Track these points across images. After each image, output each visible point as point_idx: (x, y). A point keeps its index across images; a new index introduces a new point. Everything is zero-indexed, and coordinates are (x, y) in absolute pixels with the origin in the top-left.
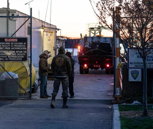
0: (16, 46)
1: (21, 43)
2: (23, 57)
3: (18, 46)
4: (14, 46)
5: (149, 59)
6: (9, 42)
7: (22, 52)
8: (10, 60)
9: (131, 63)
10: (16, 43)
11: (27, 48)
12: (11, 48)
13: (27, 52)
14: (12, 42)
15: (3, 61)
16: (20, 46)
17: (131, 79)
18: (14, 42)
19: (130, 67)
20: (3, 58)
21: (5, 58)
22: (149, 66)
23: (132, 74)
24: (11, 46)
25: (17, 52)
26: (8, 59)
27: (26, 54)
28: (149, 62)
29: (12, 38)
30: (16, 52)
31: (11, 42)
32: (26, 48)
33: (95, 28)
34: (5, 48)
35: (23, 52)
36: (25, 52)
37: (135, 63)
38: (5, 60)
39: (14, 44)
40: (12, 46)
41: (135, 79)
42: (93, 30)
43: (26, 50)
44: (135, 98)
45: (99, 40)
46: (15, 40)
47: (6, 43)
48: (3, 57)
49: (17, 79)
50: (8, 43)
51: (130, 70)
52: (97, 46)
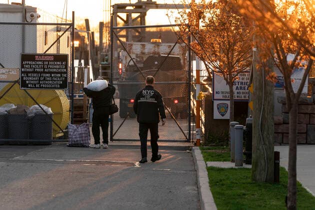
0: (51, 66)
1: (58, 63)
2: (61, 82)
3: (55, 67)
4: (49, 66)
5: (243, 86)
6: (41, 61)
7: (59, 75)
8: (42, 87)
9: (217, 93)
10: (52, 63)
11: (67, 70)
12: (44, 69)
13: (67, 75)
14: (46, 61)
15: (33, 88)
16: (58, 67)
17: (217, 115)
18: (48, 61)
19: (215, 98)
20: (33, 84)
21: (35, 85)
22: (243, 97)
23: (218, 109)
24: (44, 67)
25: (53, 75)
26: (40, 86)
27: (66, 78)
28: (243, 91)
29: (46, 55)
30: (51, 76)
31: (44, 61)
32: (65, 70)
33: (130, 5)
34: (36, 70)
35: (61, 75)
36: (65, 75)
37: (222, 93)
38: (36, 88)
39: (48, 63)
40: (46, 66)
41: (223, 115)
42: (123, 10)
43: (66, 73)
44: (222, 143)
45: (156, 49)
46: (50, 57)
47: (37, 63)
48: (32, 82)
49: (51, 115)
50: (40, 63)
51: (216, 103)
52: (156, 63)
